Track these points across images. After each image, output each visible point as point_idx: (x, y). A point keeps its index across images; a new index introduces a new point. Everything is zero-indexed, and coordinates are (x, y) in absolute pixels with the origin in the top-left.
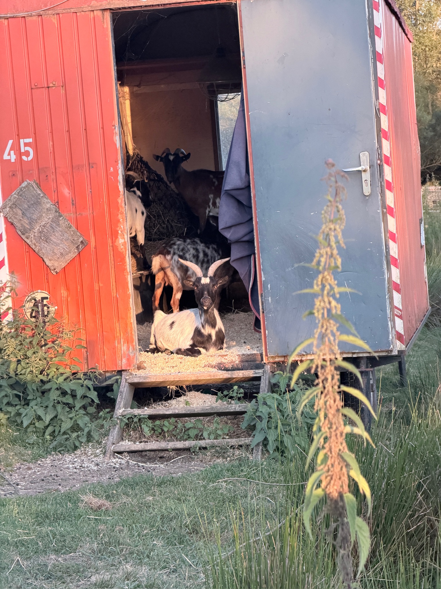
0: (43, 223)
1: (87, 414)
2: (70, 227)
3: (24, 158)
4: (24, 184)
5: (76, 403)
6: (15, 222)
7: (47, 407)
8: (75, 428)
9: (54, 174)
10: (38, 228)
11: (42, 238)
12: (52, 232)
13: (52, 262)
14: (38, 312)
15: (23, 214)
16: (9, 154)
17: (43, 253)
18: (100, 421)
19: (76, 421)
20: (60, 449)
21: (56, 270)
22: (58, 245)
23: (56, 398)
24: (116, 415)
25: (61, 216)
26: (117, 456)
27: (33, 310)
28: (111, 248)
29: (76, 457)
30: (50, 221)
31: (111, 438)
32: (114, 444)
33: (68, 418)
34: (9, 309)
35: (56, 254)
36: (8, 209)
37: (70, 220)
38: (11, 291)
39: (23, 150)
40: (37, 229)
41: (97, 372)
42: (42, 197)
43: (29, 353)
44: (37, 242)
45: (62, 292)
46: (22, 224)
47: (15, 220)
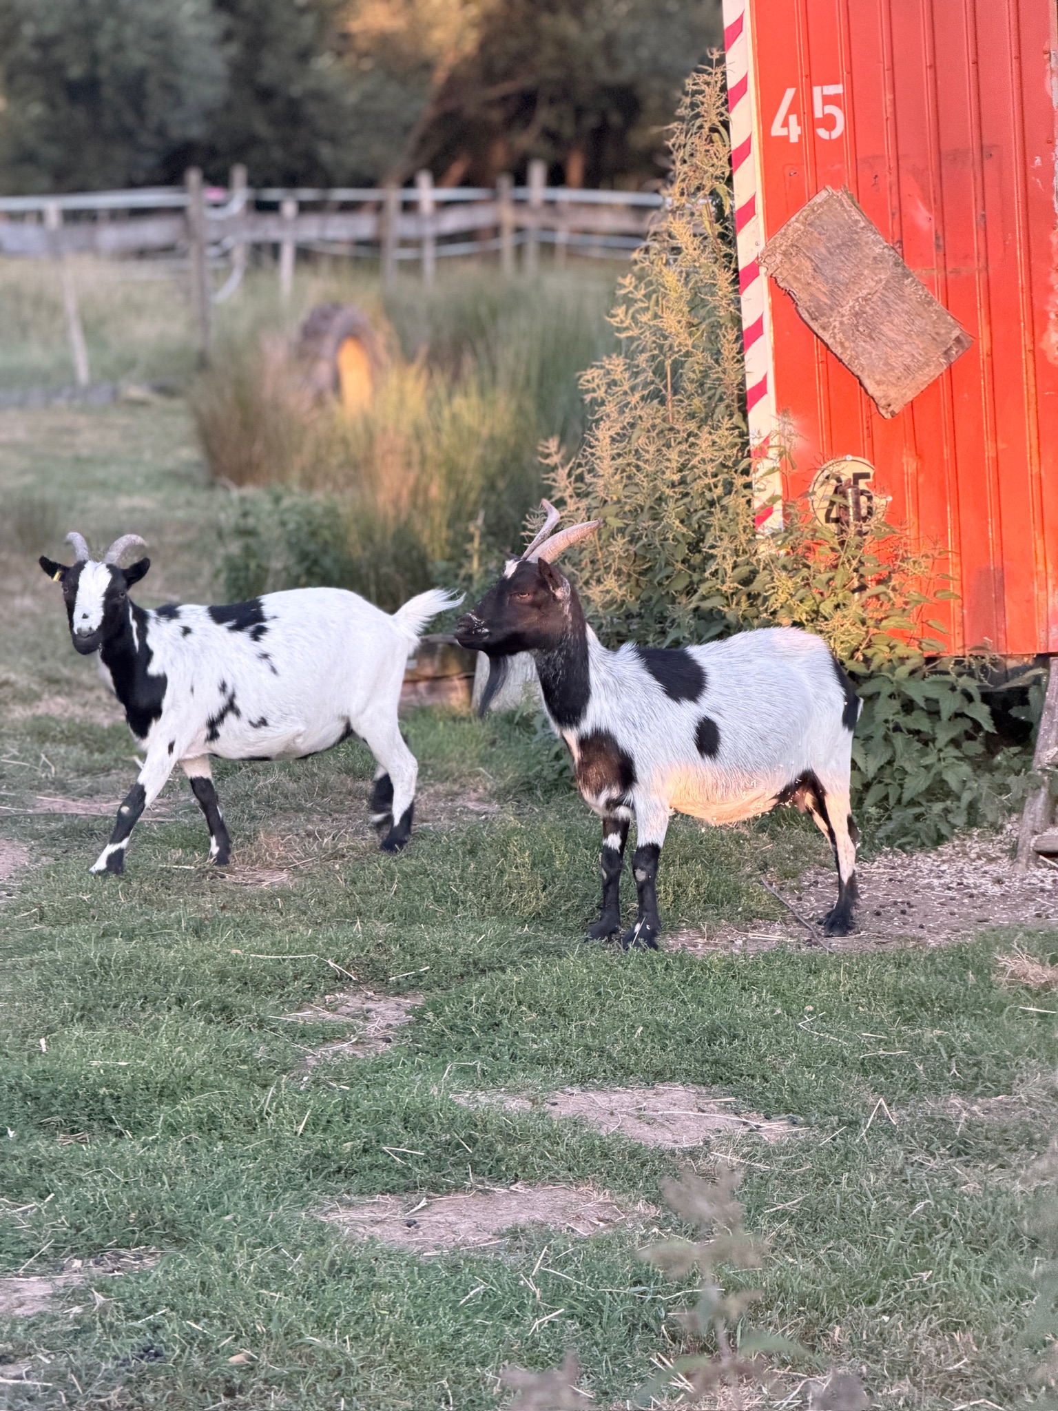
0: (865, 292)
1: (966, 758)
2: (930, 303)
3: (822, 133)
4: (819, 199)
5: (937, 731)
6: (795, 288)
7: (870, 738)
8: (939, 790)
9: (894, 171)
10: (851, 303)
11: (861, 329)
12: (884, 314)
13: (883, 387)
14: (846, 508)
15: (816, 269)
16: (785, 124)
17: (861, 365)
18: (998, 777)
19: (940, 773)
20: (904, 840)
21: (891, 409)
22: (898, 346)
23: (891, 718)
24: (1040, 762)
25: (907, 276)
26: (1044, 862)
27: (832, 503)
28: (1030, 356)
29: (944, 862)
30: (880, 286)
31: (1027, 817)
32: (1036, 833)
33: (921, 766)
34: (773, 499)
35: (893, 369)
36: (779, 257)
37: (930, 284)
38: (780, 455)
39: (818, 114)
40: (847, 307)
41: (988, 658)
42: (863, 228)
43: (826, 608)
44: (847, 339)
45: (904, 460)
46: (811, 295)
47: (795, 285)
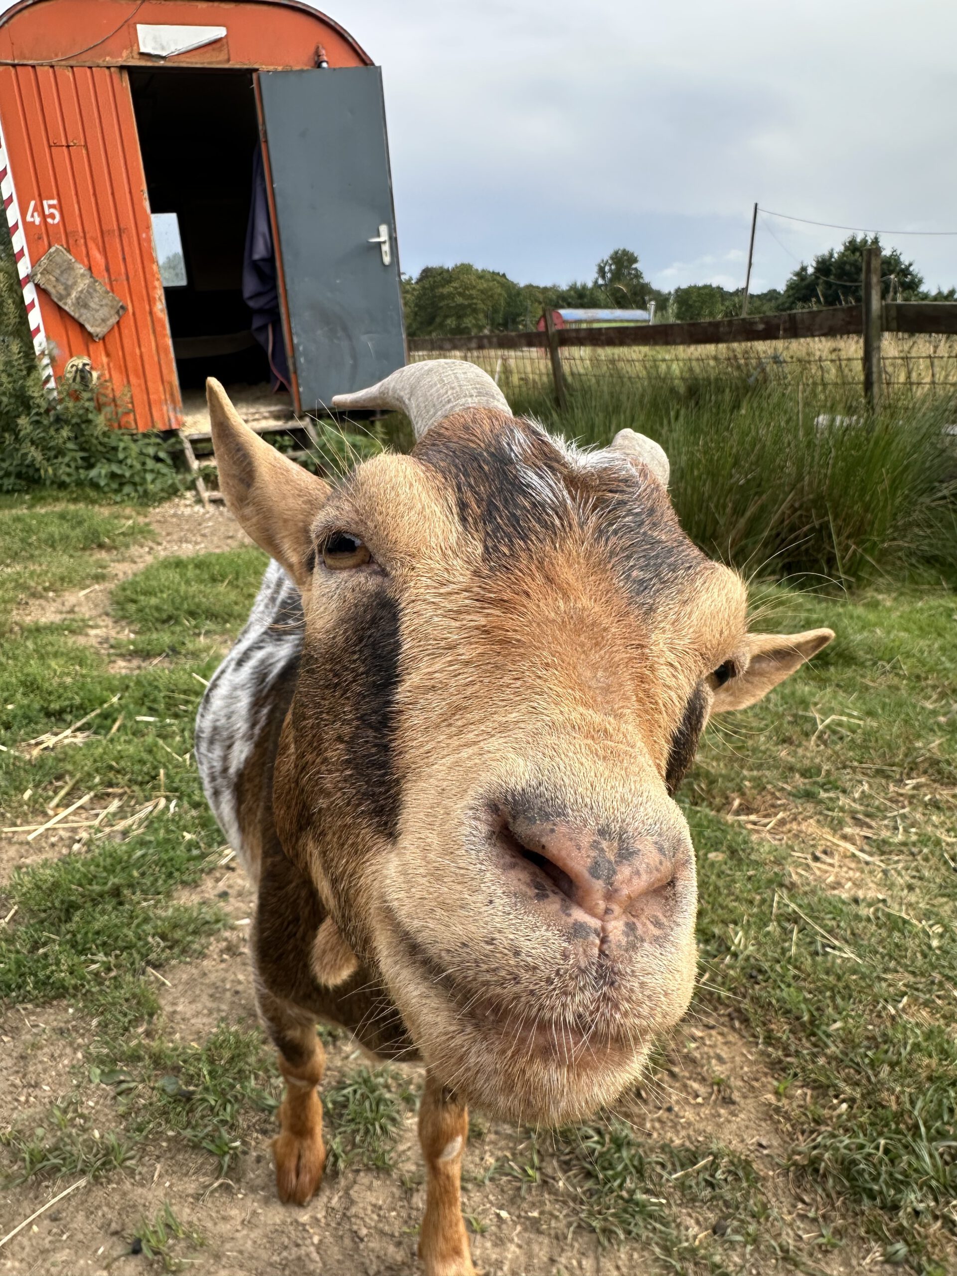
0: (80, 289)
2: (107, 293)
3: (50, 221)
4: (52, 250)
9: (83, 238)
10: (75, 294)
11: (81, 304)
12: (89, 298)
13: (93, 328)
16: (32, 216)
17: (83, 319)
21: (98, 337)
22: (97, 311)
24: (194, 468)
25: (96, 282)
30: (86, 286)
34: (50, 376)
35: (96, 320)
36: (40, 275)
37: (105, 285)
38: (50, 358)
39: (47, 212)
40: (73, 296)
42: (73, 262)
44: (75, 309)
45: (103, 357)
46: (56, 291)
47: (47, 287)
